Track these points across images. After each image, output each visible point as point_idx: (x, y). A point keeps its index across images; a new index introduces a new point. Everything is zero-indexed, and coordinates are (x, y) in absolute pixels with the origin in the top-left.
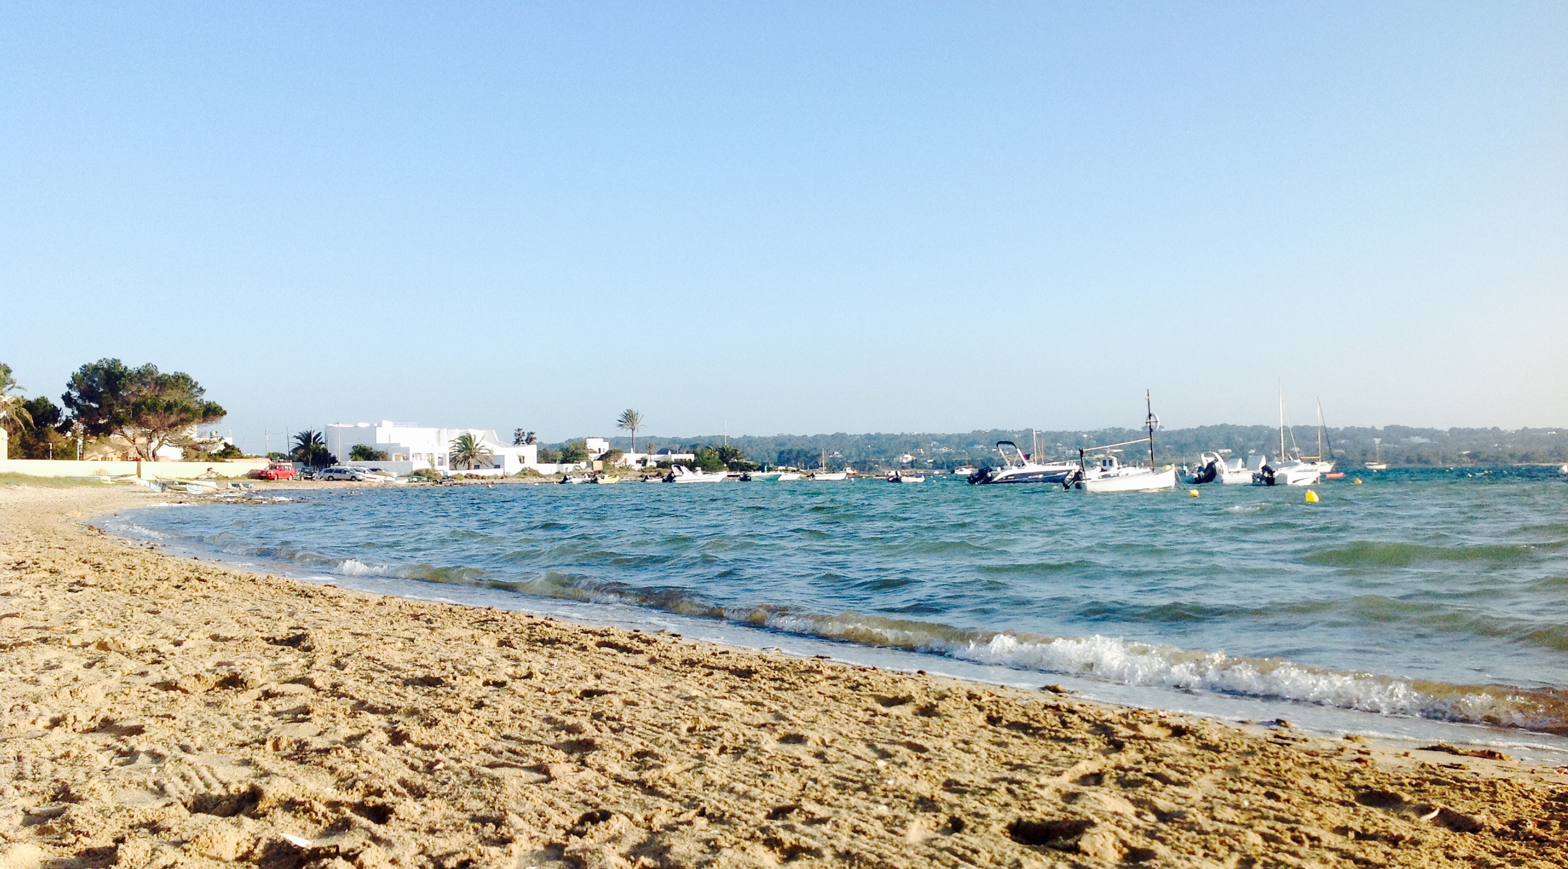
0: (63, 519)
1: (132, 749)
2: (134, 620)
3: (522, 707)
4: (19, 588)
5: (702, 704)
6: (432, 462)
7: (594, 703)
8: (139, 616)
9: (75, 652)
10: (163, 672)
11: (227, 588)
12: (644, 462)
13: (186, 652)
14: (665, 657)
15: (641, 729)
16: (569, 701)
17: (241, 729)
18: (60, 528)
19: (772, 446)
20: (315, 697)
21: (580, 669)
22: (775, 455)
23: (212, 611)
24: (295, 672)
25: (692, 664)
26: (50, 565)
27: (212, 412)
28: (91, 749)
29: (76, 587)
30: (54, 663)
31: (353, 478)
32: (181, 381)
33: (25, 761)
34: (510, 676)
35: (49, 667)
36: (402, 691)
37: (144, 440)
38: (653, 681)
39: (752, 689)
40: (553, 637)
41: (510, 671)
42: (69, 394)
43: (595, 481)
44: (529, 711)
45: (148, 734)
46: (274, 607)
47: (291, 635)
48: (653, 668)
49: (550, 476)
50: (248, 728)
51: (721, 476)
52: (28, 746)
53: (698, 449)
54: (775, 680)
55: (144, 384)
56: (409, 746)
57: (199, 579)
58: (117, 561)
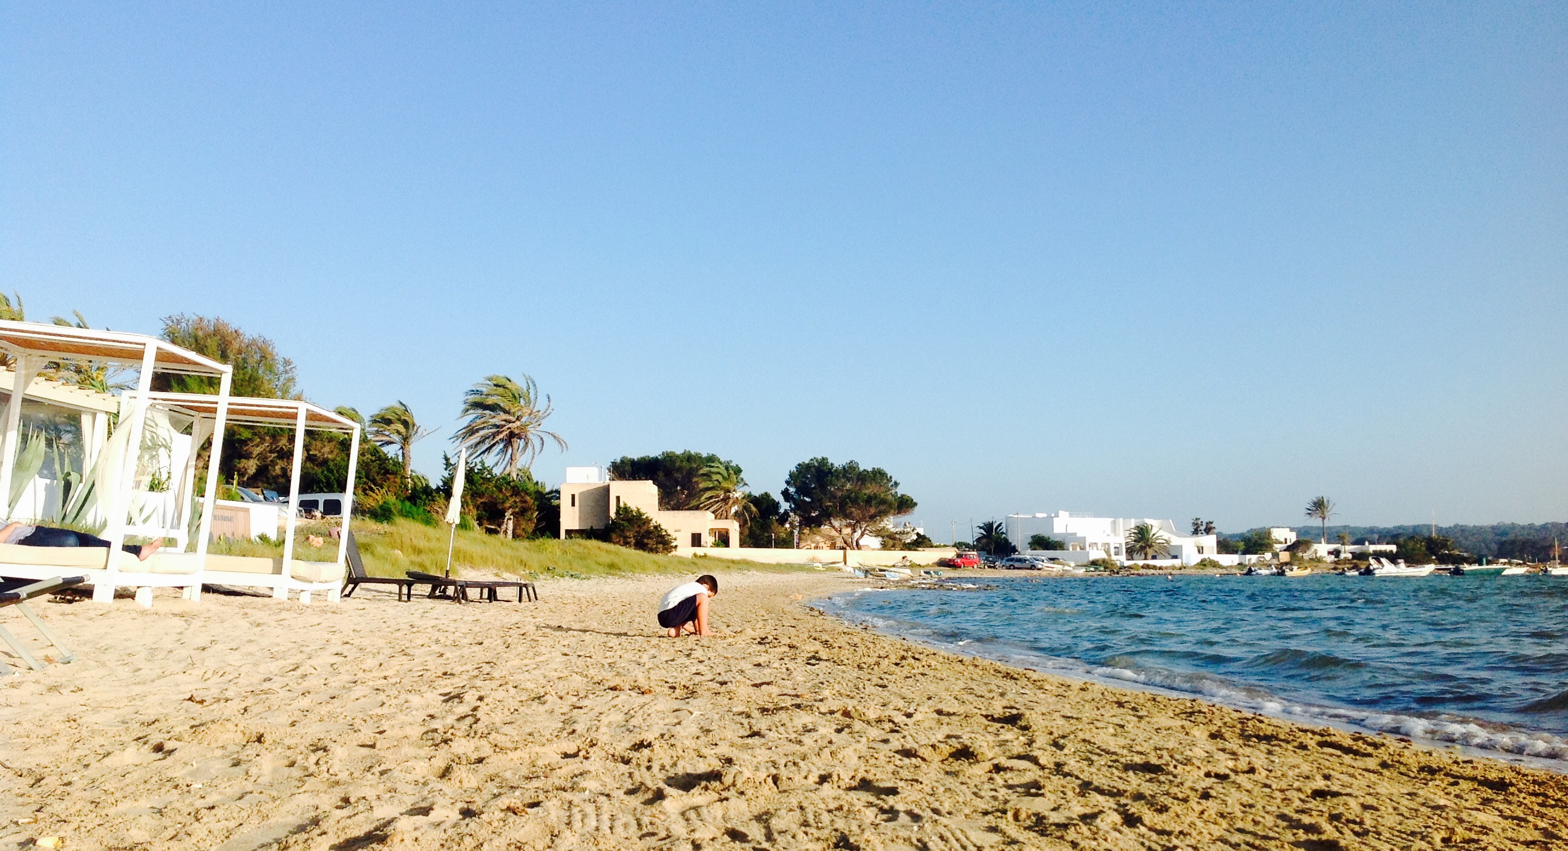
0: (788, 601)
1: (892, 807)
2: (867, 691)
3: (1251, 802)
4: (767, 660)
5: (1452, 814)
6: (1107, 552)
7: (1328, 803)
8: (870, 689)
9: (825, 718)
10: (902, 740)
11: (939, 666)
12: (1336, 553)
13: (917, 723)
14: (1398, 762)
15: (1388, 835)
16: (1300, 799)
17: (982, 798)
18: (788, 609)
19: (1490, 536)
20: (1041, 773)
21: (1305, 768)
22: (1494, 547)
23: (932, 688)
24: (1018, 748)
25: (1432, 771)
26: (788, 641)
27: (905, 505)
28: (859, 805)
29: (813, 661)
30: (810, 726)
31: (1033, 567)
32: (878, 475)
33: (807, 810)
34: (1232, 770)
35: (807, 730)
36: (1124, 775)
37: (848, 530)
38: (1389, 787)
39: (1510, 803)
40: (1269, 733)
41: (1231, 764)
42: (787, 490)
43: (1282, 573)
44: (1259, 806)
45: (903, 796)
46: (984, 687)
47: (1007, 714)
48: (1386, 772)
49: (1231, 567)
50: (988, 798)
51: (1427, 569)
52: (806, 798)
53: (1401, 540)
54: (1536, 795)
55: (849, 480)
56: (1143, 830)
57: (914, 658)
58: (841, 639)
